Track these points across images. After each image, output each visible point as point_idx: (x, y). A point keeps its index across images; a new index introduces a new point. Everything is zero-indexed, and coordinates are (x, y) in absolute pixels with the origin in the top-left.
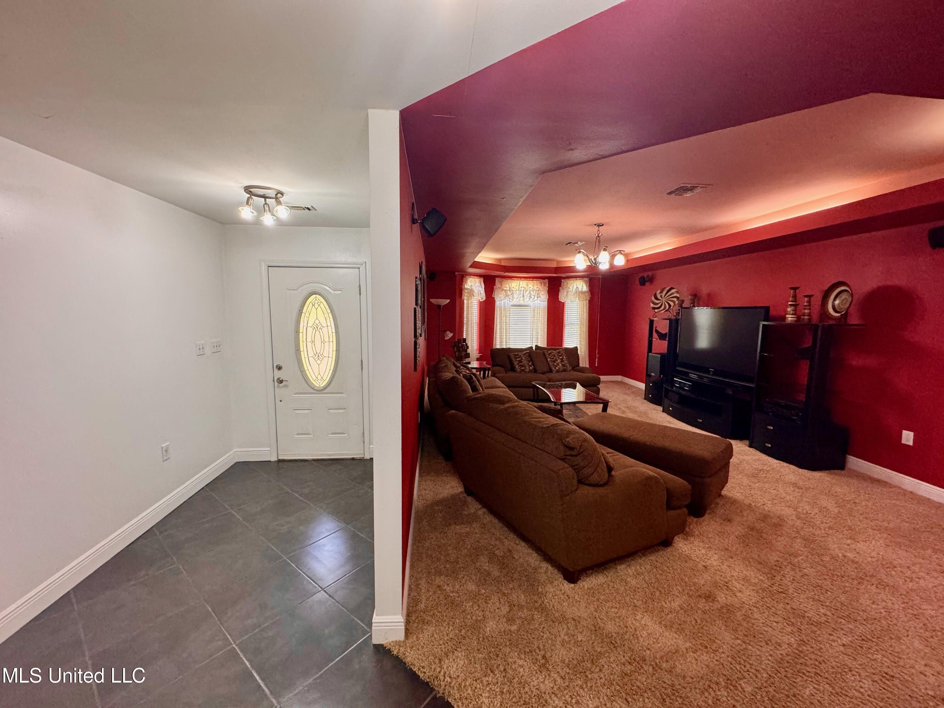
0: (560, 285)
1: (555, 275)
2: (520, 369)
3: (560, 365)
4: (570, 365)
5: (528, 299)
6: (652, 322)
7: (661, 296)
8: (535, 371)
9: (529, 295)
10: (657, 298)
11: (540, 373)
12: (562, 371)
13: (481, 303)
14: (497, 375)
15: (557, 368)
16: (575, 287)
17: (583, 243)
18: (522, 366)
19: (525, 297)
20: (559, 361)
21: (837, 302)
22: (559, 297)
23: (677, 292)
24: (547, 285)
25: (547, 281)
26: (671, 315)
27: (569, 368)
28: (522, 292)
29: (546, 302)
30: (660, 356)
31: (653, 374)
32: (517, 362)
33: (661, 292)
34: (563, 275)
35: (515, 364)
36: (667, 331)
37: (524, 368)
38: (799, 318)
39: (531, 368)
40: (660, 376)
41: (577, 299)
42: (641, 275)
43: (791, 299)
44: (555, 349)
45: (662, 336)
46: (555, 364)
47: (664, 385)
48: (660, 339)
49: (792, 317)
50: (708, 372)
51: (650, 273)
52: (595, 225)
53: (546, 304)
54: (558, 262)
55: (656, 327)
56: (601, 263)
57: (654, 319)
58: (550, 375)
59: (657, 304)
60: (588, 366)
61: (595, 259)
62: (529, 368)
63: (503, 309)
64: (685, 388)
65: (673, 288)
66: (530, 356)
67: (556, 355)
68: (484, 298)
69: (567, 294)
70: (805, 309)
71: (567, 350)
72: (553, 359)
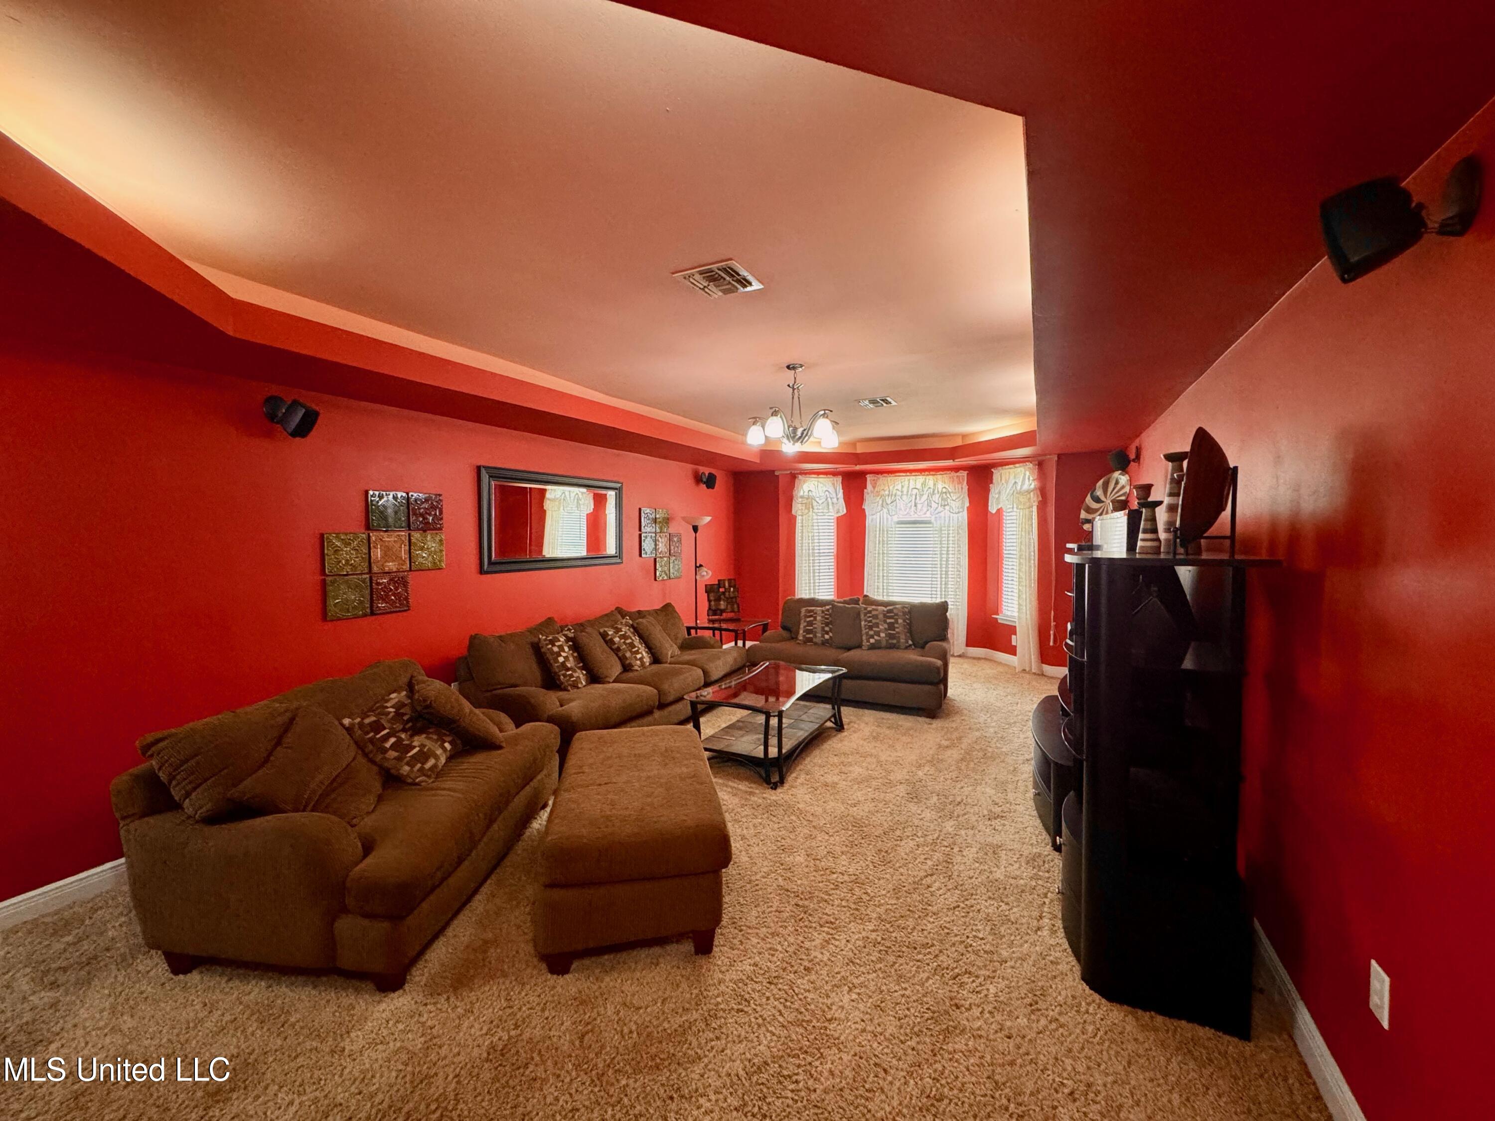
0: (988, 480)
2: (804, 636)
3: (883, 635)
4: (912, 637)
5: (925, 510)
8: (832, 642)
9: (927, 501)
11: (838, 648)
12: (883, 648)
13: (838, 520)
15: (873, 641)
16: (1012, 483)
18: (811, 632)
19: (919, 506)
20: (884, 627)
22: (989, 503)
24: (965, 482)
25: (964, 474)
27: (905, 642)
28: (914, 497)
33: (1106, 484)
35: (802, 627)
37: (811, 636)
39: (827, 637)
41: (1015, 505)
44: (885, 605)
46: (871, 633)
52: (789, 368)
53: (964, 516)
59: (1093, 511)
62: (823, 636)
66: (832, 615)
67: (881, 616)
68: (844, 512)
72: (870, 621)
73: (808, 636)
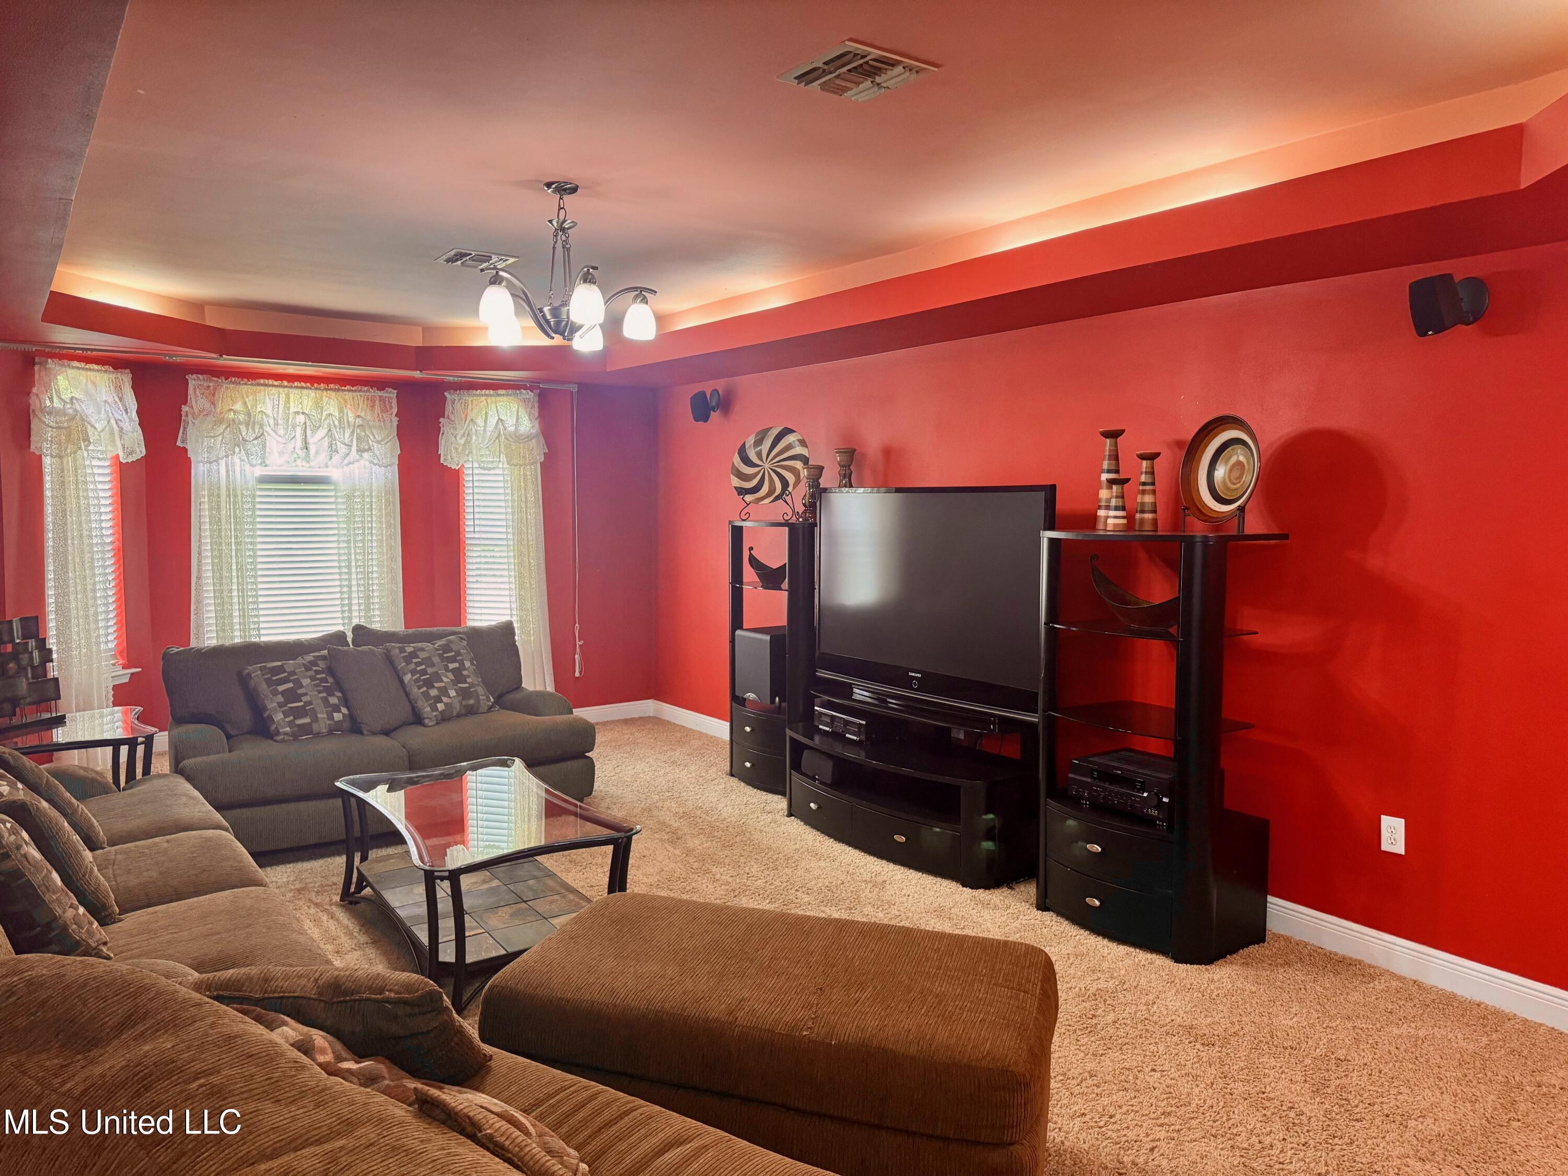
0: (439, 410)
1: (417, 374)
2: (290, 725)
3: (452, 693)
4: (489, 689)
5: (323, 457)
6: (737, 532)
7: (759, 454)
8: (354, 727)
9: (326, 443)
10: (747, 461)
11: (374, 733)
12: (459, 716)
13: (123, 471)
14: (187, 763)
15: (440, 706)
16: (492, 421)
17: (511, 260)
18: (299, 713)
19: (312, 449)
20: (447, 678)
21: (1220, 472)
22: (441, 451)
23: (803, 443)
24: (395, 410)
25: (392, 394)
26: (790, 512)
27: (485, 699)
28: (299, 430)
29: (396, 468)
30: (768, 638)
31: (751, 696)
32: (280, 698)
33: (759, 442)
34: (450, 376)
35: (271, 705)
36: (785, 560)
37: (307, 720)
38: (1130, 518)
39: (337, 716)
40: (773, 701)
41: (503, 458)
42: (695, 388)
43: (1105, 465)
44: (430, 638)
45: (771, 578)
46: (434, 692)
47: (789, 732)
48: (765, 587)
49: (1116, 517)
50: (907, 683)
51: (720, 385)
52: (549, 185)
53: (393, 474)
54: (428, 330)
55: (751, 549)
56: (580, 327)
57: (744, 524)
58: (415, 738)
59: (747, 478)
60: (550, 688)
61: (556, 312)
62: (330, 717)
63: (223, 492)
64: (848, 735)
65: (791, 431)
66: (330, 671)
67: (436, 660)
68: (140, 452)
69: (468, 442)
70: (1144, 492)
71: (477, 635)
72: (424, 672)
73: (300, 722)
